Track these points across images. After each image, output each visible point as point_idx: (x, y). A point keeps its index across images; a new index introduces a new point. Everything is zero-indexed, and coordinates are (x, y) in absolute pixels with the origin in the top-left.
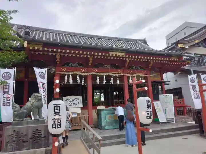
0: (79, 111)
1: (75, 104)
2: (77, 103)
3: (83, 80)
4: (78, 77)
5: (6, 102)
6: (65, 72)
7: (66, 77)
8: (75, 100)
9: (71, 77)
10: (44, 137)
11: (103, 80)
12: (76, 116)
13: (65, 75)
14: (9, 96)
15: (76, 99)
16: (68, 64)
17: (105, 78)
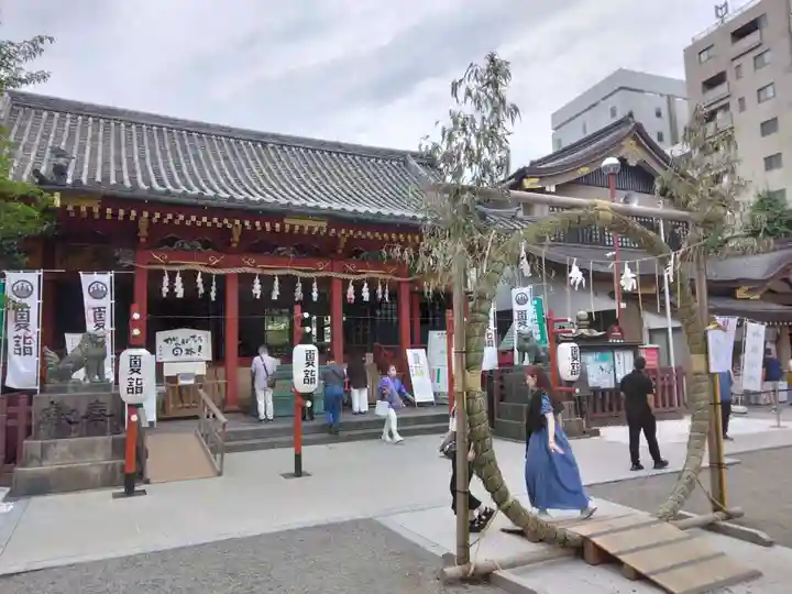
0: (201, 369)
1: (189, 351)
2: (196, 349)
3: (214, 288)
4: (199, 280)
5: (22, 346)
6: (162, 264)
7: (166, 279)
8: (191, 342)
9: (178, 279)
10: (111, 416)
11: (272, 289)
12: (192, 382)
13: (161, 273)
14: (30, 334)
15: (193, 337)
16: (171, 242)
17: (276, 283)
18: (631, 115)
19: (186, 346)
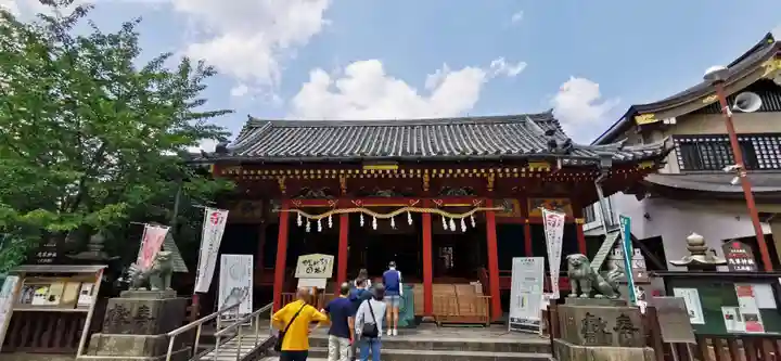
18: (769, 36)
19: (316, 266)
